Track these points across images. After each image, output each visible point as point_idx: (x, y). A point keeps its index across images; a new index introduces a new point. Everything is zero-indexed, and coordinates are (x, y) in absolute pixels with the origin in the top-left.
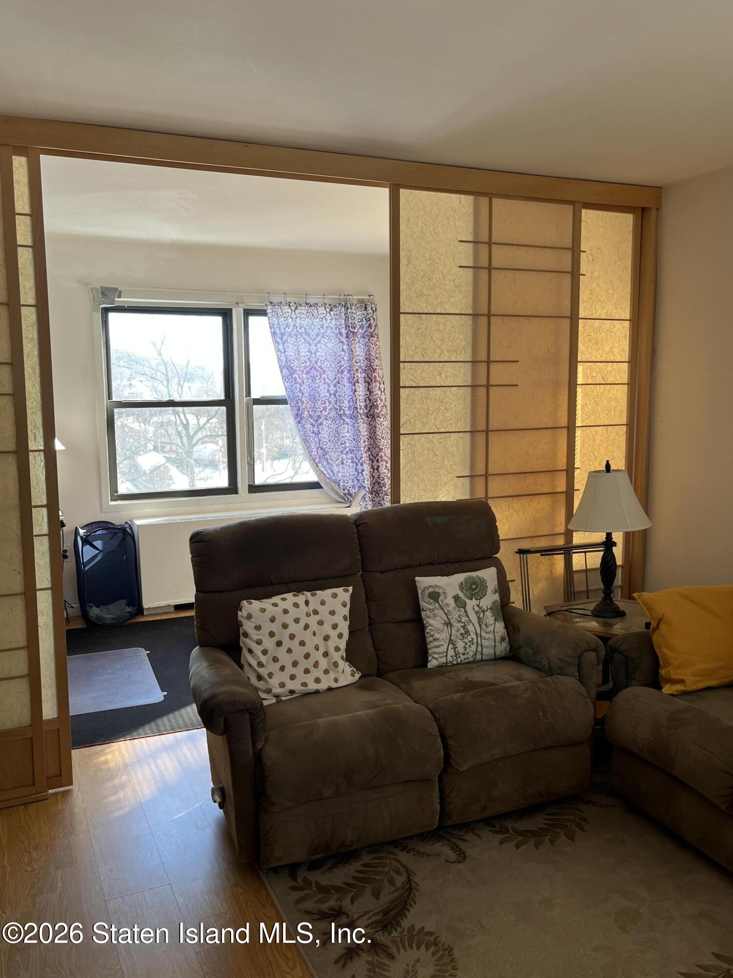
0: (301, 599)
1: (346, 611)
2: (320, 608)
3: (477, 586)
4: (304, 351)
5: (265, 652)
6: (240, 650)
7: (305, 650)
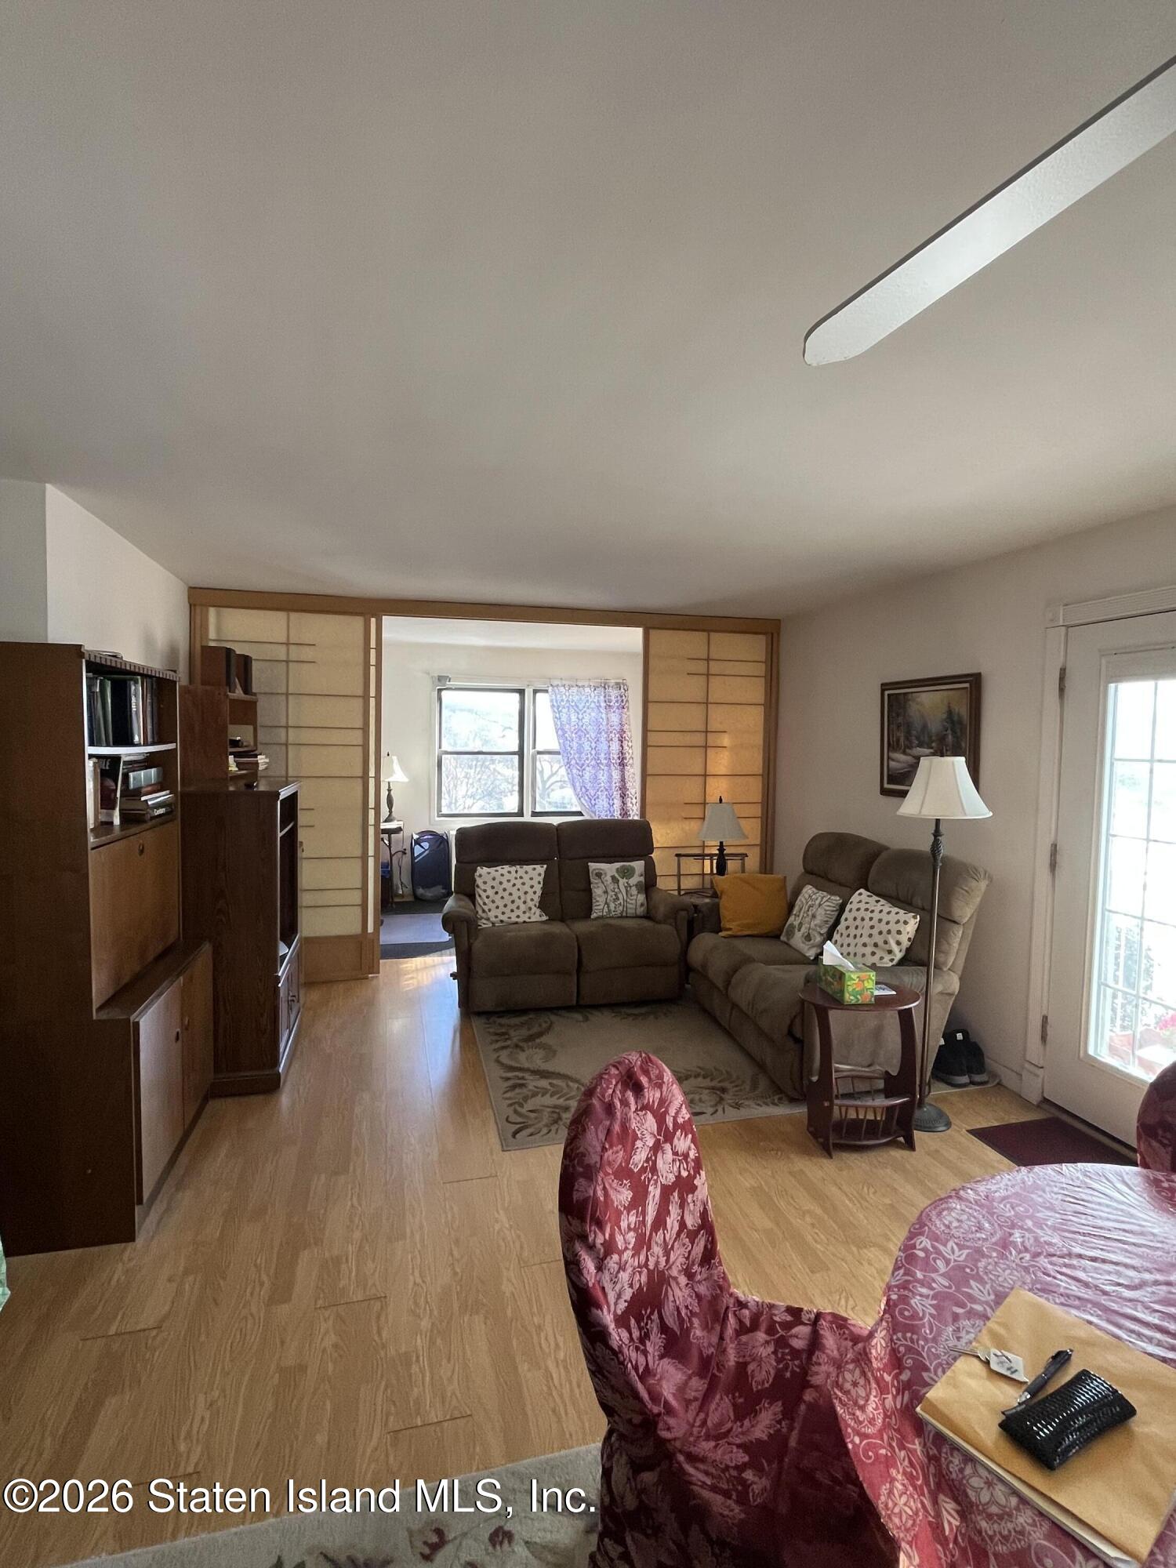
0: (513, 869)
1: (541, 879)
2: (524, 875)
3: (628, 871)
4: (574, 718)
5: (488, 897)
6: (475, 895)
7: (512, 898)
